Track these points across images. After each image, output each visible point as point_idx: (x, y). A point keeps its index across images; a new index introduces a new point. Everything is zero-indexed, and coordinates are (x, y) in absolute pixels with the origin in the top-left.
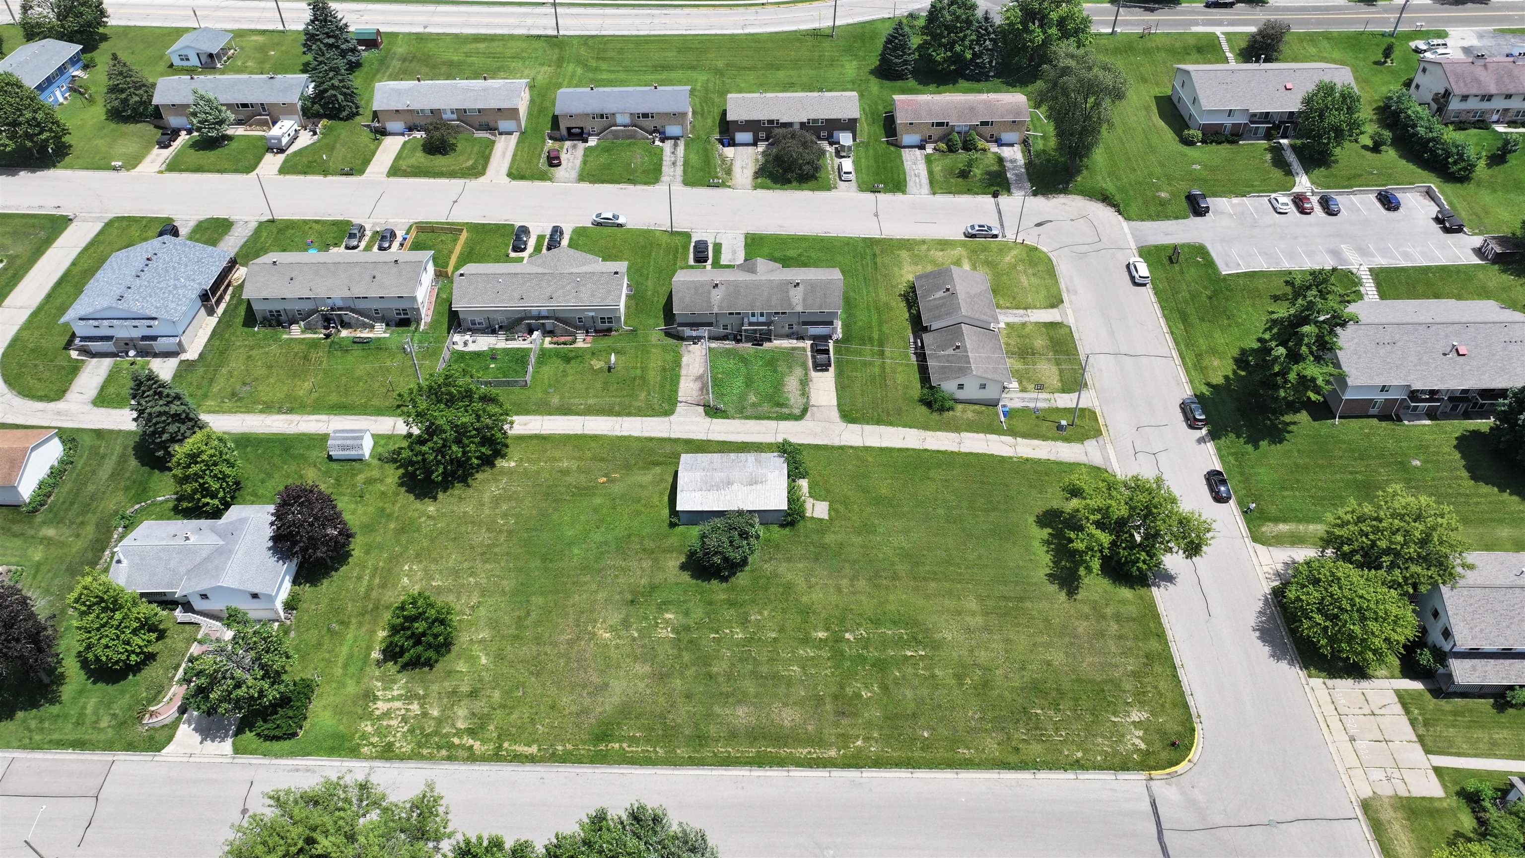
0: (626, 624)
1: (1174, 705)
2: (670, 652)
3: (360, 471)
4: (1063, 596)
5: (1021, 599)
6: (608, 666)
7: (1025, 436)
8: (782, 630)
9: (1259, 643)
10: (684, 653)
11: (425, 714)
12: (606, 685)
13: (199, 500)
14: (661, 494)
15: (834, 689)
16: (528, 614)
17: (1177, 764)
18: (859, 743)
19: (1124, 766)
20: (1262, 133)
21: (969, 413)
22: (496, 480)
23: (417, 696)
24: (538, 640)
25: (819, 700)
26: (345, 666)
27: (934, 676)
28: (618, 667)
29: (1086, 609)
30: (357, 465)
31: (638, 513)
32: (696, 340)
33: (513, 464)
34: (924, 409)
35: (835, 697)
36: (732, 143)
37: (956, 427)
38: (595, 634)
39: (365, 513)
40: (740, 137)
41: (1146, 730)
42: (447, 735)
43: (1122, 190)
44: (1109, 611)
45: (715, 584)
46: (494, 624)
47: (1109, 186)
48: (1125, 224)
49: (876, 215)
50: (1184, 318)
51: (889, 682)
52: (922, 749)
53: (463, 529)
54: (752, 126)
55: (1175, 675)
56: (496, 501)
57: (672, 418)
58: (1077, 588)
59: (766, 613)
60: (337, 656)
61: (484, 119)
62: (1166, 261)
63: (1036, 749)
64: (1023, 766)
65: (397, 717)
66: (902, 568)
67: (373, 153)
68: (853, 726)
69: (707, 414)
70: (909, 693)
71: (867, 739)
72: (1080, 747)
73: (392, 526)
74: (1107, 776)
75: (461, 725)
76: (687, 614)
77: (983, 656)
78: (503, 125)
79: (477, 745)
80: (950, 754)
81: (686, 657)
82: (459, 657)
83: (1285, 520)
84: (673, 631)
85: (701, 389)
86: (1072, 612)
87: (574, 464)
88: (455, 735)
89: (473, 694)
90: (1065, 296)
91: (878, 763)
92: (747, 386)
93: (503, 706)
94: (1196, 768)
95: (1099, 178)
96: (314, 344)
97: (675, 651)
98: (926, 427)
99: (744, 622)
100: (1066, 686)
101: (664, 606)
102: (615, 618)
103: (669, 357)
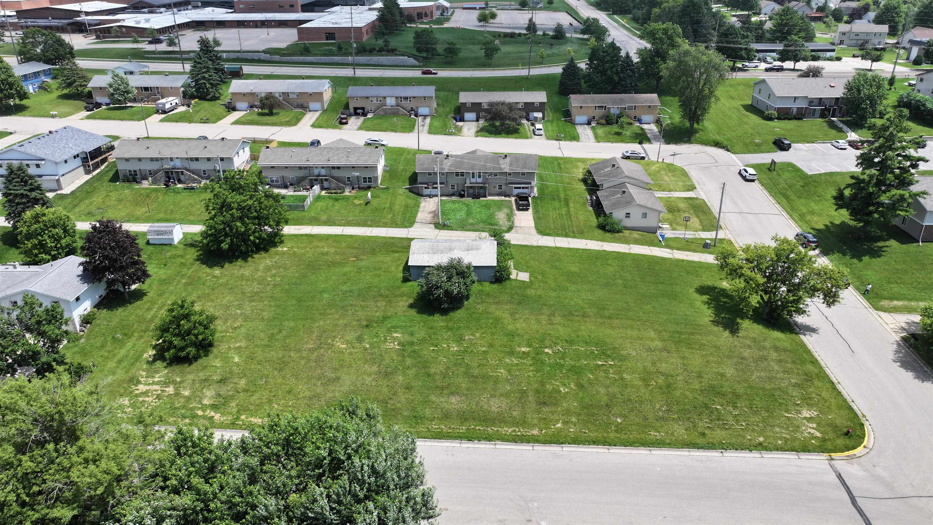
0: (360, 339)
1: (840, 408)
2: (395, 358)
3: (169, 251)
4: (727, 333)
5: (692, 334)
6: (342, 366)
7: (678, 249)
8: (491, 345)
9: (902, 371)
10: (407, 359)
11: (177, 394)
12: (338, 379)
14: (398, 266)
15: (535, 386)
16: (280, 331)
17: (854, 448)
18: (559, 425)
19: (805, 448)
20: (818, 114)
21: (636, 235)
22: (270, 257)
23: (174, 382)
24: (286, 348)
25: (524, 393)
26: (120, 362)
27: (622, 379)
28: (350, 366)
29: (748, 342)
30: (167, 248)
31: (379, 276)
32: (430, 196)
33: (285, 249)
34: (600, 232)
35: (537, 392)
36: (462, 120)
37: (627, 241)
38: (333, 345)
39: (165, 273)
40: (468, 116)
41: (819, 424)
42: (192, 409)
43: (728, 140)
44: (767, 344)
45: (437, 317)
46: (249, 338)
47: (719, 138)
48: (733, 156)
49: (560, 148)
50: (787, 197)
51: (584, 382)
52: (616, 431)
53: (239, 283)
54: (476, 107)
55: (834, 388)
56: (268, 269)
57: (410, 229)
58: (738, 329)
59: (478, 335)
60: (115, 355)
61: (300, 102)
62: (767, 171)
63: (719, 434)
64: (710, 446)
65: (153, 395)
66: (591, 311)
68: (553, 413)
69: (436, 227)
70: (602, 390)
71: (565, 423)
72: (761, 434)
73: (184, 281)
74: (791, 456)
75: (206, 402)
76: (412, 334)
77: (663, 367)
78: (312, 105)
79: (217, 416)
80: (642, 436)
81: (409, 361)
82: (216, 357)
83: (898, 299)
84: (399, 344)
85: (434, 217)
86: (736, 343)
87: (333, 250)
88: (199, 408)
89: (223, 381)
90: (697, 186)
91: (576, 441)
92: (467, 215)
93: (246, 391)
94: (872, 452)
95: (711, 135)
96: (156, 190)
97: (400, 358)
98: (603, 240)
99: (460, 340)
100: (740, 390)
101: (395, 328)
102: (351, 336)
103: (411, 202)
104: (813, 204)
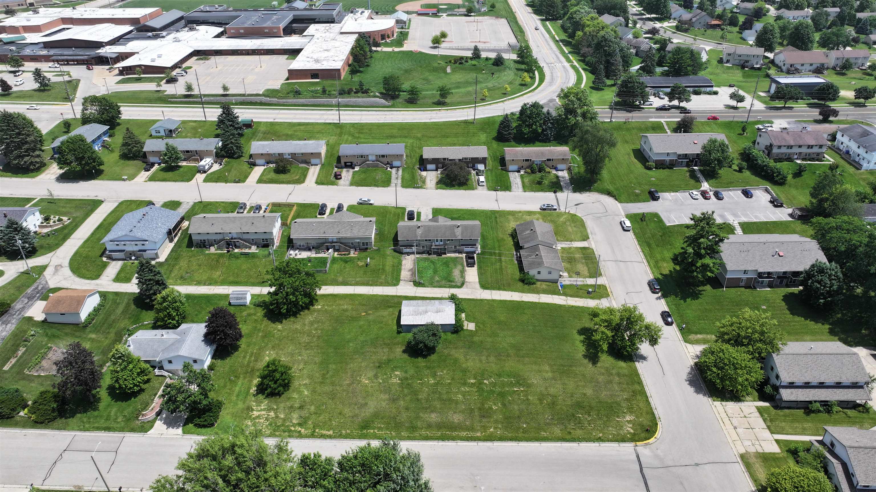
0: (376, 376)
1: (647, 413)
2: (398, 389)
3: (245, 310)
4: (590, 365)
5: (571, 366)
6: (368, 395)
7: (571, 296)
8: (453, 379)
9: (689, 387)
10: (405, 390)
11: (277, 417)
12: (366, 404)
13: (166, 321)
14: (393, 320)
15: (479, 405)
16: (328, 372)
17: (649, 439)
18: (492, 430)
19: (623, 440)
20: (684, 164)
21: (544, 286)
22: (312, 314)
23: (273, 409)
24: (333, 384)
25: (472, 410)
26: (238, 396)
27: (528, 399)
28: (373, 395)
29: (603, 371)
30: (243, 308)
31: (382, 328)
32: (408, 254)
33: (320, 307)
34: (521, 284)
35: (480, 409)
36: (425, 170)
37: (537, 292)
38: (361, 381)
39: (247, 329)
40: (429, 166)
41: (633, 425)
42: (288, 426)
43: (617, 189)
44: (614, 372)
45: (420, 359)
46: (311, 377)
47: (611, 188)
48: (619, 205)
49: (497, 201)
50: (649, 245)
51: (506, 402)
52: (523, 432)
53: (295, 336)
54: (435, 161)
55: (647, 400)
56: (312, 323)
57: (397, 287)
58: (598, 361)
59: (445, 372)
60: (233, 391)
61: (304, 158)
62: (639, 220)
63: (579, 432)
64: (573, 440)
65: (263, 418)
66: (511, 352)
67: (250, 173)
68: (488, 422)
69: (415, 285)
70: (516, 407)
71: (495, 428)
72: (601, 432)
73: (260, 334)
74: (615, 445)
75: (295, 421)
76: (406, 372)
77: (552, 391)
78: (313, 161)
79: (303, 430)
80: (537, 435)
81: (406, 391)
82: (294, 391)
83: (700, 333)
84: (399, 379)
85: (412, 275)
86: (596, 372)
87: (350, 307)
88: (292, 426)
89: (301, 407)
90: (590, 236)
91: (501, 439)
92: (434, 273)
93: (315, 413)
94: (658, 441)
95: (606, 184)
96: (222, 255)
97: (401, 389)
98: (523, 292)
99: (434, 375)
100: (594, 404)
101: (395, 368)
102: (371, 374)
103: (396, 261)
104: (665, 252)
